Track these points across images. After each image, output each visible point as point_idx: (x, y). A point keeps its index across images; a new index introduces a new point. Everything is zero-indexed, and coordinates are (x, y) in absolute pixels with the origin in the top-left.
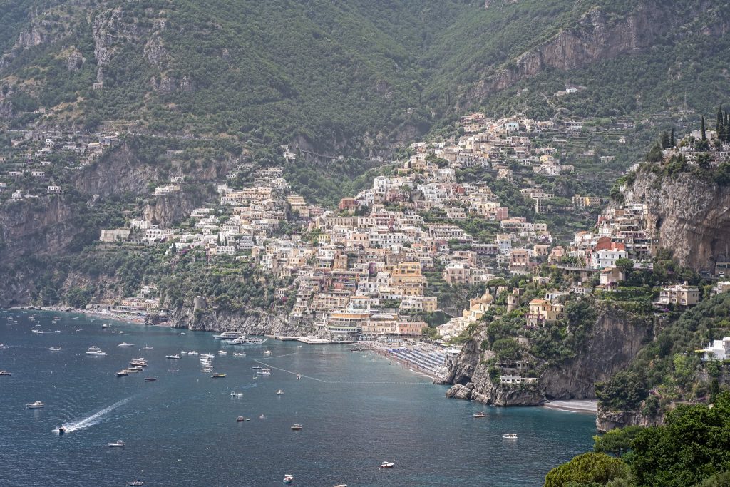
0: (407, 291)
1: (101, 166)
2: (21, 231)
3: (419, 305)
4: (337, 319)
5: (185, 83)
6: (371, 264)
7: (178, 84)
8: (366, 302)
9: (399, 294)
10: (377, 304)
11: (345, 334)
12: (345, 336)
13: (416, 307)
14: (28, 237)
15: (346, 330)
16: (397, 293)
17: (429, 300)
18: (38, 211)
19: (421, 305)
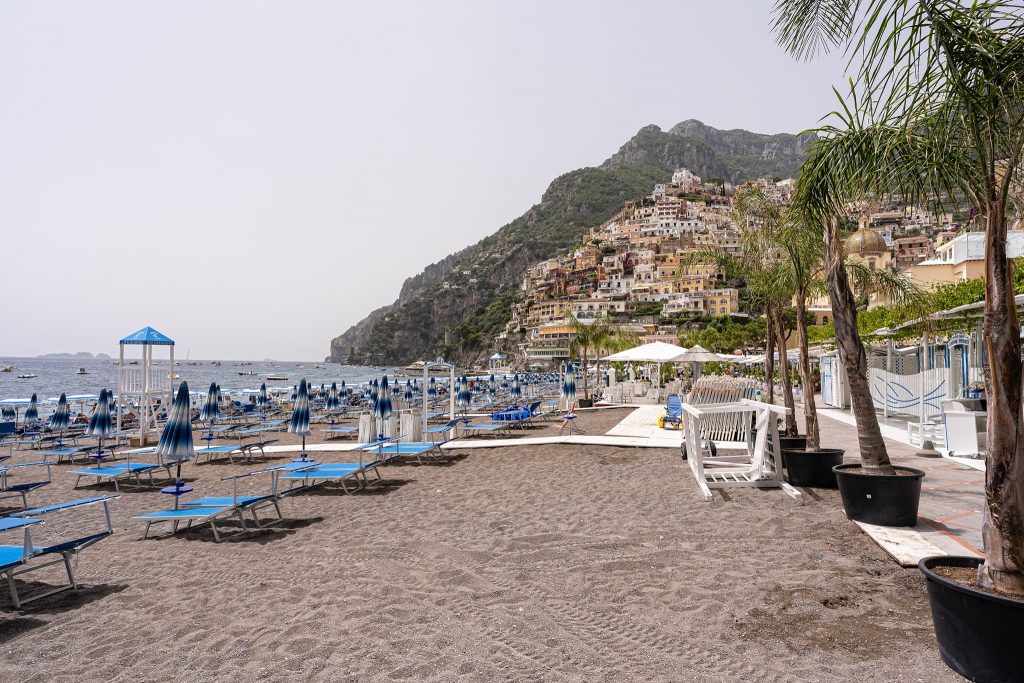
0: (682, 287)
1: (508, 264)
2: (446, 312)
3: (696, 304)
4: (547, 336)
5: (584, 209)
6: (628, 255)
7: (578, 211)
8: (601, 307)
9: (666, 291)
10: (622, 309)
11: (547, 360)
12: (547, 365)
13: (692, 308)
14: (451, 316)
15: (552, 353)
16: (662, 291)
17: (720, 294)
18: (459, 296)
19: (701, 305)
